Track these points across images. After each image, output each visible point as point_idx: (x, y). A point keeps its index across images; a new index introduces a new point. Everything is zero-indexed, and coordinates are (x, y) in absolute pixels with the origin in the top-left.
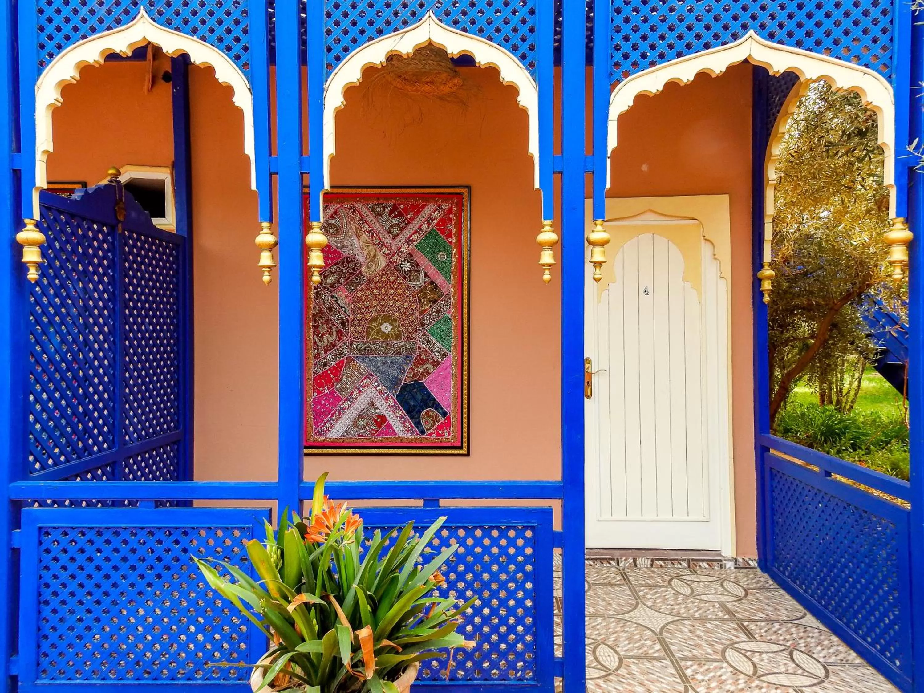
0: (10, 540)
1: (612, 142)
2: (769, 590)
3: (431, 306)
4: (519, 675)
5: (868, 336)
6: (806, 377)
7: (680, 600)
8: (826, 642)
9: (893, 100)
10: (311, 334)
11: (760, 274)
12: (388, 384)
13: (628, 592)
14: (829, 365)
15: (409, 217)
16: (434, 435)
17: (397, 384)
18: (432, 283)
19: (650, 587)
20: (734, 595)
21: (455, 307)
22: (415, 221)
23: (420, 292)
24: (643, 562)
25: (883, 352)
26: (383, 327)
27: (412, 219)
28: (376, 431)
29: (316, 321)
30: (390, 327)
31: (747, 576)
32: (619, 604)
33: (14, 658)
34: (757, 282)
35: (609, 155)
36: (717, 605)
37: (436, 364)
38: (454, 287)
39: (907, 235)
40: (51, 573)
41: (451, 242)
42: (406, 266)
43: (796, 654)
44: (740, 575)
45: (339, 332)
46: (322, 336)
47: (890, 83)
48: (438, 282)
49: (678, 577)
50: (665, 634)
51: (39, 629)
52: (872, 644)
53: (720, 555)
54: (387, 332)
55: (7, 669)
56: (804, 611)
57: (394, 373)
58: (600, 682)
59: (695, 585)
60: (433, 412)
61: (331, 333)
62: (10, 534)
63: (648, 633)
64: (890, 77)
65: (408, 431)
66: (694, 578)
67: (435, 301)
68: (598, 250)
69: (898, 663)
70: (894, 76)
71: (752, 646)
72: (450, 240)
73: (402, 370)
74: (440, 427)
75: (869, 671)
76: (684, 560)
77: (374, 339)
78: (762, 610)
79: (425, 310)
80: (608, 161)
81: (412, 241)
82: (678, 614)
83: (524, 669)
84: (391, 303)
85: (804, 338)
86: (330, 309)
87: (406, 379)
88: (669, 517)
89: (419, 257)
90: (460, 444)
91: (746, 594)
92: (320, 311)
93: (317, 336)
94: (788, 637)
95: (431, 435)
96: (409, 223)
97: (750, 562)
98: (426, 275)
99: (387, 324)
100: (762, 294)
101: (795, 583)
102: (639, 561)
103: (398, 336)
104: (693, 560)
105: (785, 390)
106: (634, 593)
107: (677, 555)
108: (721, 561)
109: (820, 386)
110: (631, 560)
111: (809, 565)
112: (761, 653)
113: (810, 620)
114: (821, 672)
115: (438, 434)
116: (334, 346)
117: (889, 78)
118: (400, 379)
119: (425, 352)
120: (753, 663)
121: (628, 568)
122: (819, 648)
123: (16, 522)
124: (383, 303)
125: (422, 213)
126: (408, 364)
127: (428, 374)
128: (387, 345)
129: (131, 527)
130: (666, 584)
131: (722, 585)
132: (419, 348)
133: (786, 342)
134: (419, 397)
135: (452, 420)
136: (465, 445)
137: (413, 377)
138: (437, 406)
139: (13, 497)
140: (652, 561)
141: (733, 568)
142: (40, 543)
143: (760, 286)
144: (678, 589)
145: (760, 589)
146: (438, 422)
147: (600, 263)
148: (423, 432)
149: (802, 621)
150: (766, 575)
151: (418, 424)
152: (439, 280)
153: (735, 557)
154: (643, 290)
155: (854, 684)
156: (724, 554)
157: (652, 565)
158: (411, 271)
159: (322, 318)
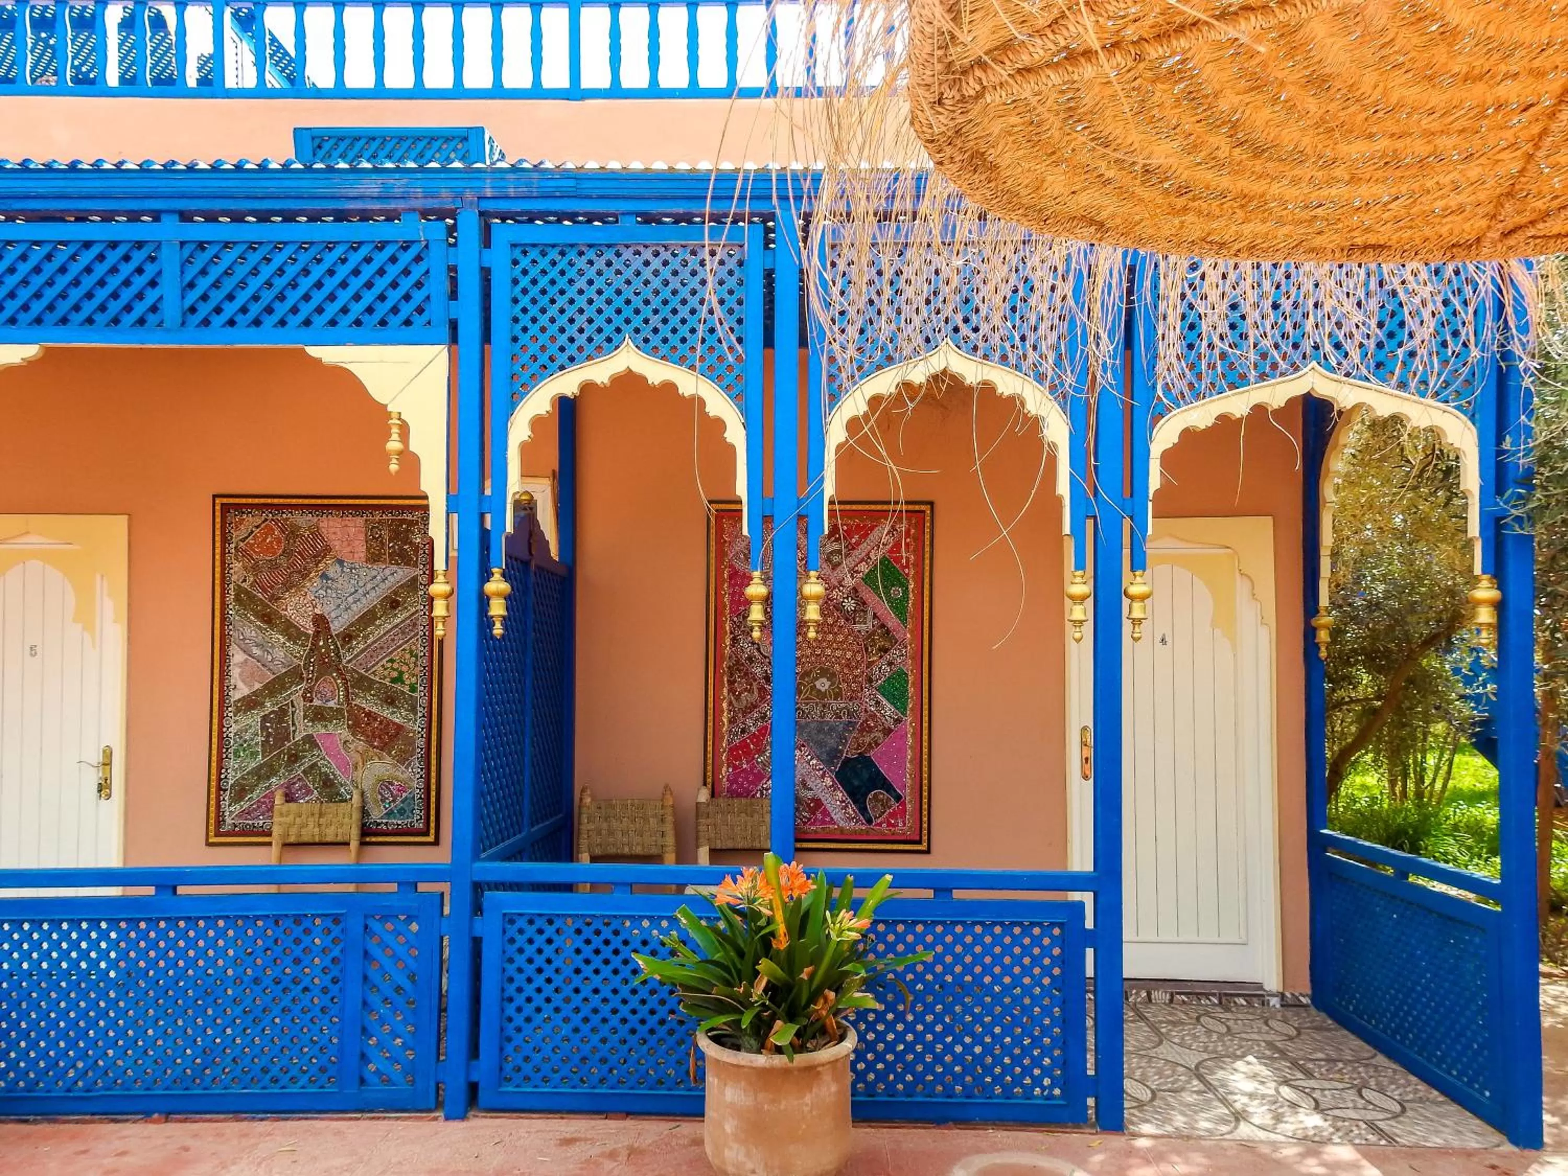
0: (471, 928)
1: (1155, 482)
2: (1329, 1030)
3: (881, 657)
4: (1046, 1093)
5: (1462, 697)
6: (1369, 757)
7: (1215, 1037)
8: (1402, 1081)
9: (1476, 440)
10: (725, 690)
11: (1314, 622)
12: (824, 757)
13: (1147, 1029)
14: (1403, 739)
15: (854, 540)
16: (884, 825)
17: (836, 757)
18: (883, 626)
19: (1174, 1024)
20: (1283, 1034)
21: (913, 658)
22: (862, 546)
23: (867, 638)
24: (1159, 996)
25: (1482, 723)
26: (818, 684)
27: (858, 544)
28: (809, 819)
29: (732, 675)
30: (828, 684)
31: (1298, 1015)
32: (1138, 1041)
33: (474, 1063)
34: (1310, 633)
35: (1151, 496)
36: (1263, 1044)
37: (887, 731)
38: (911, 632)
39: (1494, 594)
40: (515, 966)
41: (907, 575)
42: (850, 605)
43: (1365, 1092)
44: (1289, 1014)
45: (762, 689)
46: (740, 694)
47: (1474, 424)
48: (890, 625)
49: (1207, 1014)
50: (1202, 1070)
51: (502, 1029)
52: (1458, 1077)
53: (1261, 988)
54: (823, 690)
55: (468, 1074)
56: (1374, 1051)
57: (832, 742)
58: (1136, 1112)
59: (1230, 1023)
60: (883, 794)
61: (750, 691)
62: (471, 921)
63: (1181, 1069)
64: (1473, 415)
65: (850, 819)
66: (1229, 1015)
67: (886, 651)
68: (1137, 606)
69: (1487, 1094)
70: (1477, 416)
71: (1312, 1083)
72: (907, 571)
73: (842, 739)
74: (892, 815)
75: (1454, 1108)
76: (1214, 995)
77: (807, 698)
78: (1322, 1050)
79: (873, 662)
80: (1150, 504)
81: (857, 572)
82: (1215, 1052)
83: (1052, 1087)
84: (829, 652)
85: (1367, 699)
86: (750, 659)
87: (849, 752)
88: (1194, 938)
89: (866, 593)
90: (918, 838)
91: (1299, 1034)
92: (738, 661)
93: (734, 694)
94: (1355, 1076)
95: (880, 825)
96: (853, 549)
97: (1302, 999)
98: (875, 616)
99: (824, 680)
100: (1317, 647)
101: (1362, 1018)
102: (1155, 995)
103: (838, 695)
104: (1226, 994)
105: (1337, 775)
106: (1155, 1029)
107: (1204, 988)
108: (1263, 996)
109: (1390, 771)
110: (1144, 994)
111: (1379, 993)
112: (1323, 1090)
113: (1381, 1059)
114: (1398, 1108)
115: (889, 824)
116: (755, 707)
117: (1472, 418)
118: (841, 752)
119: (873, 716)
120: (1314, 1099)
121: (1140, 1003)
122: (1393, 1087)
123: (477, 909)
124: (818, 652)
125: (871, 536)
126: (851, 732)
127: (877, 744)
128: (824, 706)
129: (602, 916)
130: (1193, 1021)
131: (1266, 1024)
132: (866, 711)
133: (1339, 704)
134: (865, 775)
135: (909, 806)
136: (925, 838)
137: (857, 749)
138: (888, 788)
139: (476, 879)
140: (1172, 995)
141: (1278, 1006)
142: (504, 932)
143: (1314, 637)
144: (1210, 1027)
145: (1316, 1028)
146: (890, 807)
147: (1140, 620)
148: (869, 821)
149: (1373, 1061)
150: (1323, 1015)
151: (863, 810)
152: (892, 621)
153: (1281, 990)
154: (1160, 639)
155: (1436, 1119)
156: (1266, 987)
157: (1171, 1001)
158: (855, 611)
159: (740, 671)
